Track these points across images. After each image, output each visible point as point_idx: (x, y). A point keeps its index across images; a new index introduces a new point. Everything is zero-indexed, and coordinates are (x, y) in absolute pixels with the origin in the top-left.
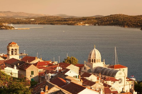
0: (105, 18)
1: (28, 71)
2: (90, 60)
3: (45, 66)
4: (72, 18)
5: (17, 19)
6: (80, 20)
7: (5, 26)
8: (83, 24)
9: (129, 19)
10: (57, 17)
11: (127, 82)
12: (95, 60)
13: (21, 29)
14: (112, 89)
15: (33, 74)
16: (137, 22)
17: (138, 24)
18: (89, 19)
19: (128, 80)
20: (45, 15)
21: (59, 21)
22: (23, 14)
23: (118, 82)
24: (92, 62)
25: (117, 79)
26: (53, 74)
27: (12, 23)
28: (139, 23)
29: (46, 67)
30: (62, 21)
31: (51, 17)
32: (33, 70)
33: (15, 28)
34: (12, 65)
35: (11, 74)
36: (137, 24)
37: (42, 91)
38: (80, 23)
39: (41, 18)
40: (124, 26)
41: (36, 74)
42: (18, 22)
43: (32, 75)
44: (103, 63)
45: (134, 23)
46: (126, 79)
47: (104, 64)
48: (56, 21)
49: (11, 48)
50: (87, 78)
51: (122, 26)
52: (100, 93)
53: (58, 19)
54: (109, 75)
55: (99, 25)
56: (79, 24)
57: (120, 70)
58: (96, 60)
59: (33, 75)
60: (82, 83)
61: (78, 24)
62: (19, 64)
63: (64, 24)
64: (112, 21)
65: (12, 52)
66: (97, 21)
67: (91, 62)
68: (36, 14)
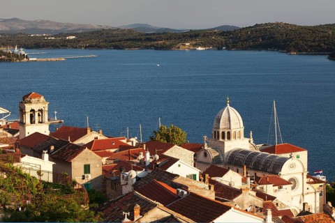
0: (243, 33)
1: (77, 164)
2: (218, 132)
3: (113, 150)
4: (164, 33)
5: (35, 37)
6: (184, 36)
7: (8, 55)
8: (191, 48)
9: (300, 33)
10: (130, 31)
11: (308, 186)
12: (229, 133)
13: (45, 60)
14: (277, 204)
15: (89, 172)
16: (319, 41)
17: (323, 44)
18: (204, 36)
19: (312, 180)
20: (101, 26)
21: (133, 40)
22: (47, 24)
23: (289, 187)
24: (223, 138)
25: (286, 178)
26: (139, 172)
27: (23, 47)
28: (325, 44)
29: (115, 152)
30: (140, 40)
31: (114, 30)
32: (88, 163)
33: (30, 59)
34: (35, 151)
35: (39, 173)
36: (319, 45)
37: (126, 220)
38: (185, 45)
39: (92, 33)
40: (289, 51)
41: (96, 172)
42: (38, 44)
43: (86, 175)
44: (250, 142)
45: (313, 44)
46: (306, 180)
47: (252, 142)
48: (127, 40)
49: (28, 107)
50: (218, 179)
51: (284, 49)
52: (265, 220)
53: (131, 37)
54: (264, 170)
55: (228, 48)
56: (182, 47)
57: (291, 157)
58: (232, 133)
59: (90, 175)
60: (214, 194)
61: (179, 48)
62: (52, 148)
63: (147, 47)
64: (261, 40)
65: (32, 116)
66: (224, 40)
67: (221, 140)
68: (79, 25)
